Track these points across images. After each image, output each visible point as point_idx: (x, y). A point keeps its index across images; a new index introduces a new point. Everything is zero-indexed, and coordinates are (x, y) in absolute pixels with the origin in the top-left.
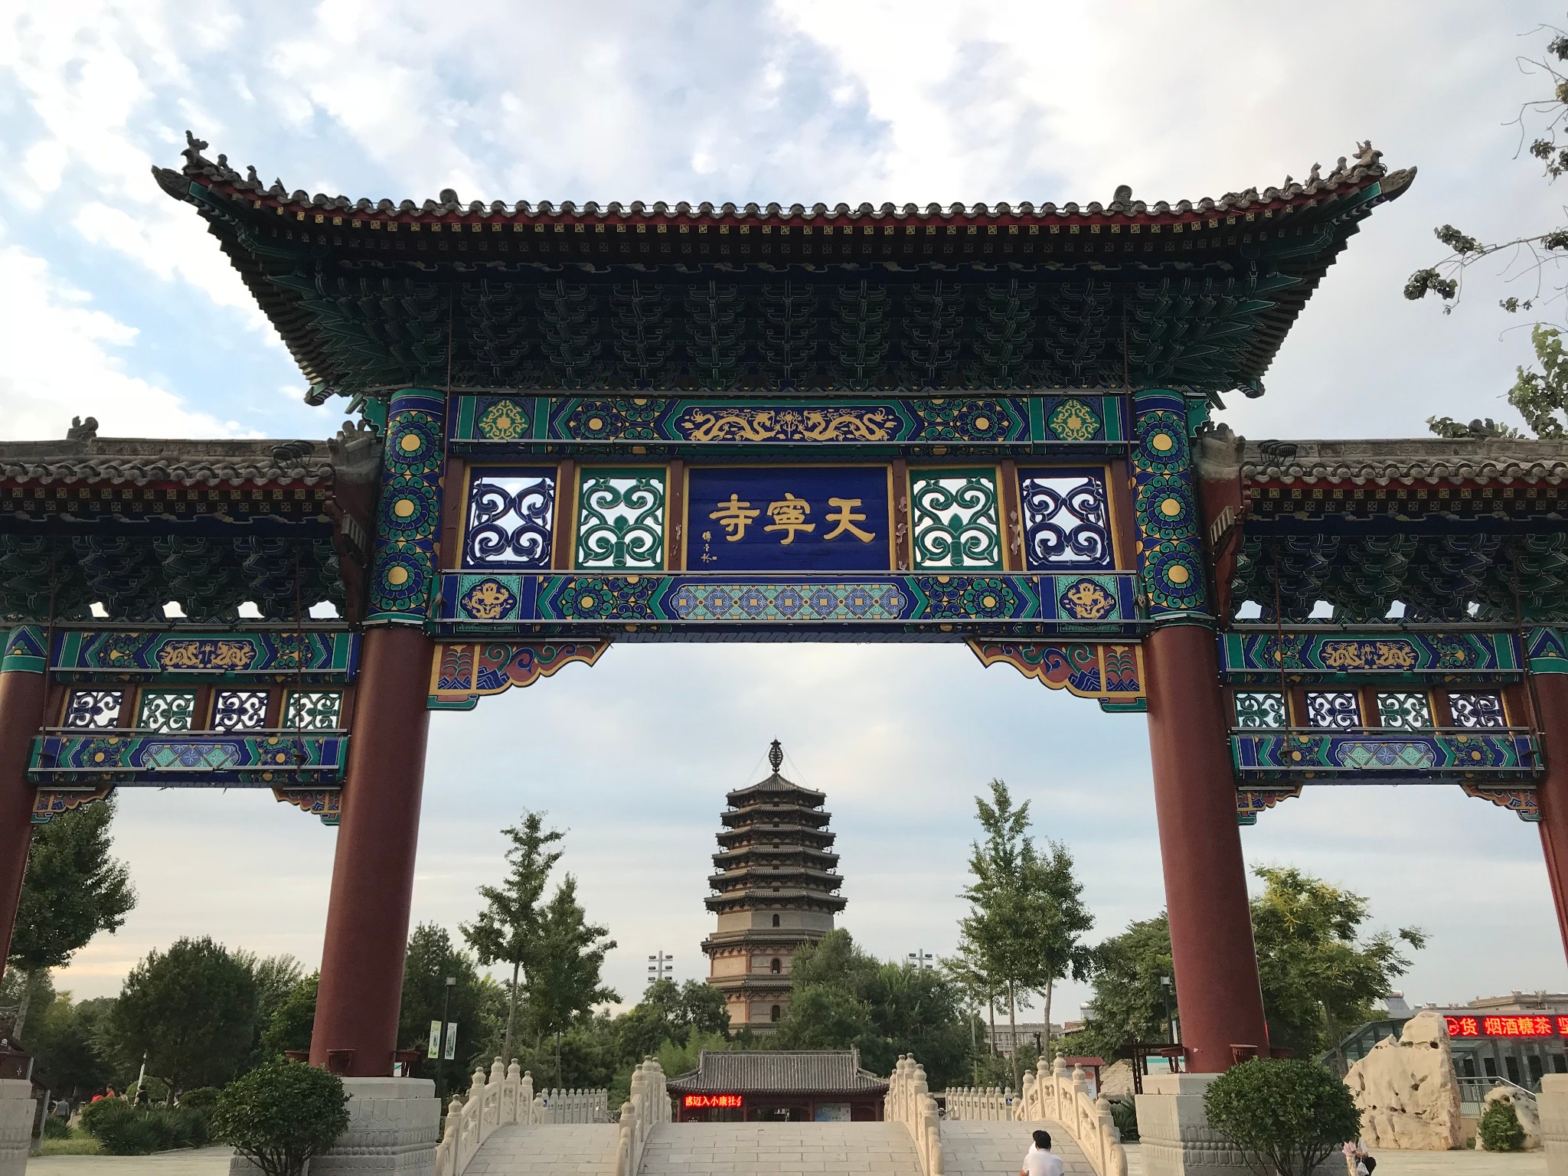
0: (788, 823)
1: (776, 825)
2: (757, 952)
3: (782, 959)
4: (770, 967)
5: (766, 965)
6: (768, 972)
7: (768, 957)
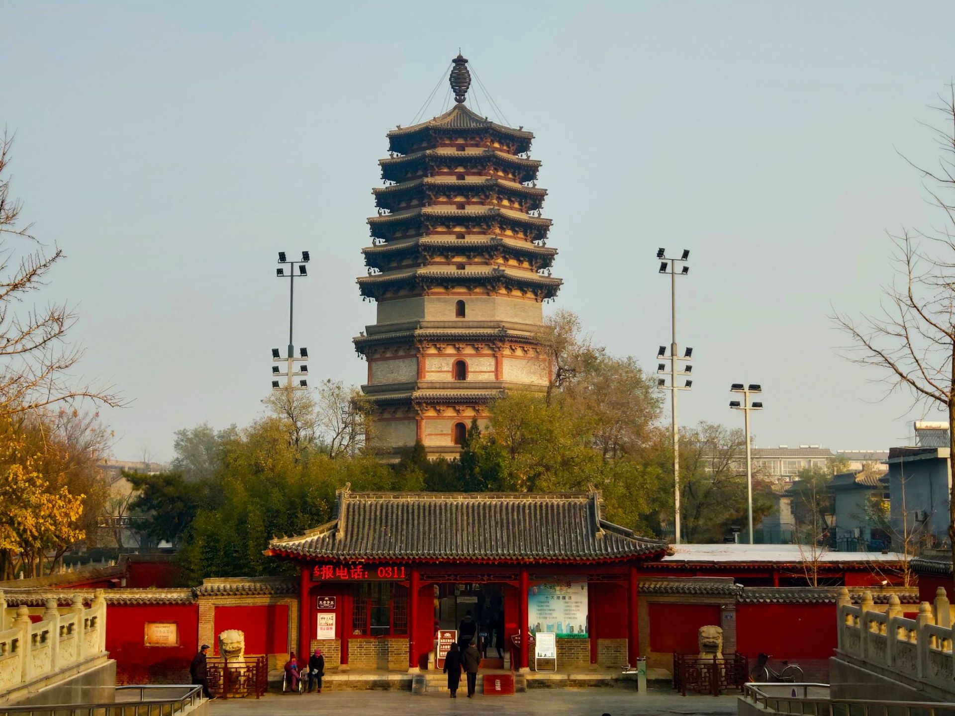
1: (460, 176)
2: (433, 351)
3: (469, 361)
4: (452, 372)
5: (446, 369)
6: (449, 378)
7: (448, 358)
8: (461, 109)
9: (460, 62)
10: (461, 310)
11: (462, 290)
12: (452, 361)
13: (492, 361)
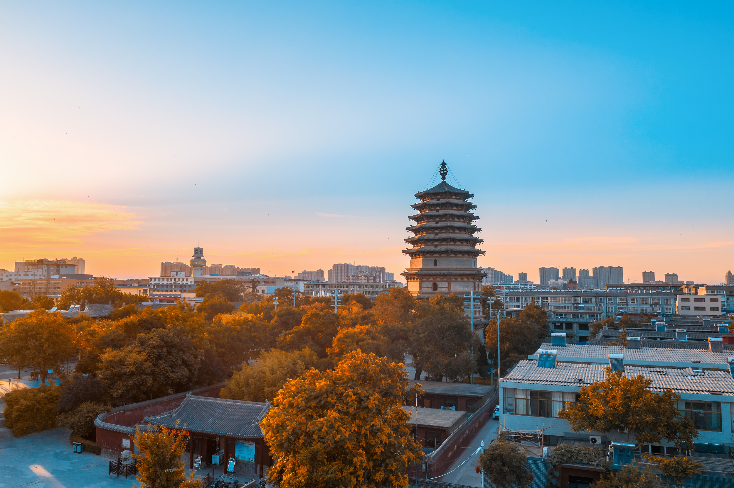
0: (445, 209)
1: (438, 211)
2: (425, 280)
3: (438, 283)
4: (432, 287)
5: (429, 286)
6: (430, 290)
7: (430, 282)
8: (444, 183)
9: (444, 165)
10: (436, 264)
11: (437, 255)
12: (431, 283)
13: (447, 283)
